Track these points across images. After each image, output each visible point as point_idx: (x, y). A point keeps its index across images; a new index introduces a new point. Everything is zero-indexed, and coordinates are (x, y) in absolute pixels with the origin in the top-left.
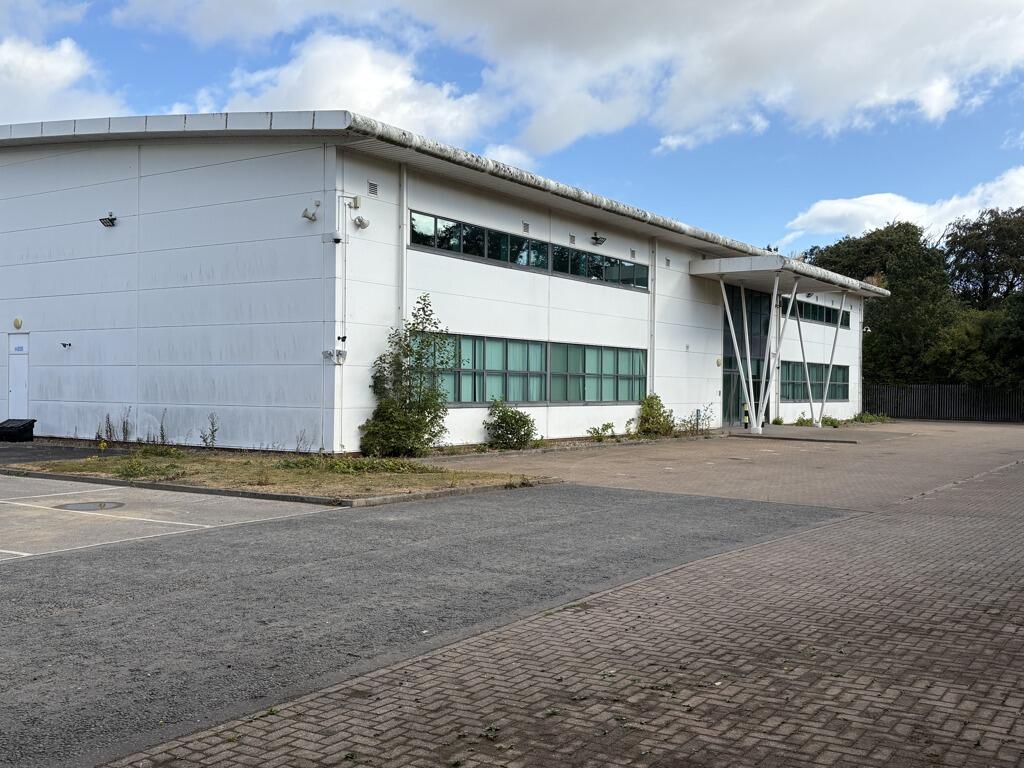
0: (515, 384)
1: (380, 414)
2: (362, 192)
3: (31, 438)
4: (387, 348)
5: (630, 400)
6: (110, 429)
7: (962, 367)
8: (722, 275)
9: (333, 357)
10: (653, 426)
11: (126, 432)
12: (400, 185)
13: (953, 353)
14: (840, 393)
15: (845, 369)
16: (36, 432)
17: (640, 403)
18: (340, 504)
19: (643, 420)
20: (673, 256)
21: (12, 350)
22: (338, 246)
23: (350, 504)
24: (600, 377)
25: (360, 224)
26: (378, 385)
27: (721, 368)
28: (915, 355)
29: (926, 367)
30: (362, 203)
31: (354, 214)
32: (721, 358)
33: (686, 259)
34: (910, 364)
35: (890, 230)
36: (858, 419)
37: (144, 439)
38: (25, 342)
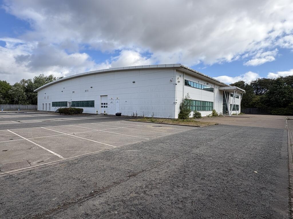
0: (197, 107)
1: (181, 112)
2: (179, 77)
3: (121, 116)
4: (182, 102)
5: (211, 111)
6: (134, 114)
7: (257, 105)
8: (224, 90)
9: (175, 103)
10: (214, 115)
11: (137, 115)
12: (184, 75)
13: (255, 102)
14: (238, 110)
15: (238, 105)
16: (121, 115)
17: (213, 111)
18: (198, 127)
19: (213, 114)
20: (217, 87)
21: (116, 102)
22: (176, 85)
23: (200, 127)
24: (207, 107)
25: (179, 82)
26: (181, 108)
27: (223, 105)
28: (247, 103)
29: (250, 105)
30: (179, 78)
31: (178, 80)
32: (223, 103)
33: (218, 87)
34: (246, 105)
35: (239, 82)
36: (240, 114)
37: (140, 116)
38: (118, 101)
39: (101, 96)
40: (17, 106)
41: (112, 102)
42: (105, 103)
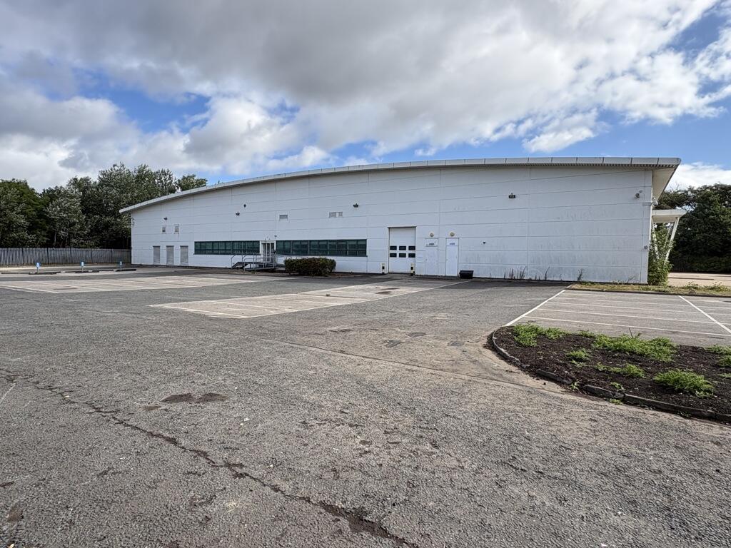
9: (647, 248)
11: (522, 276)
16: (474, 276)
21: (448, 244)
37: (533, 278)
38: (456, 241)
39: (389, 228)
40: (65, 252)
41: (432, 244)
42: (405, 247)
